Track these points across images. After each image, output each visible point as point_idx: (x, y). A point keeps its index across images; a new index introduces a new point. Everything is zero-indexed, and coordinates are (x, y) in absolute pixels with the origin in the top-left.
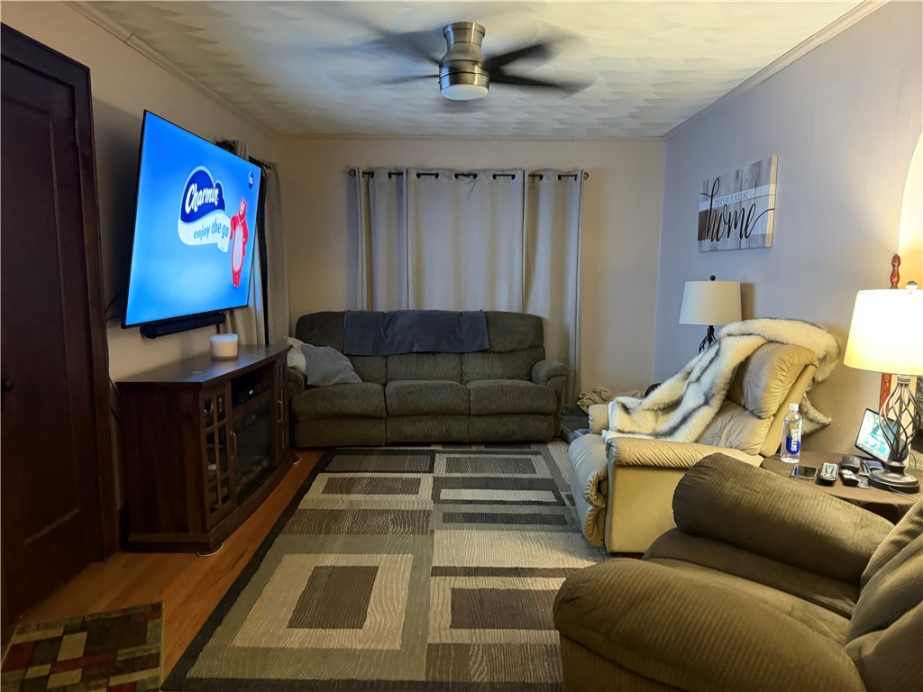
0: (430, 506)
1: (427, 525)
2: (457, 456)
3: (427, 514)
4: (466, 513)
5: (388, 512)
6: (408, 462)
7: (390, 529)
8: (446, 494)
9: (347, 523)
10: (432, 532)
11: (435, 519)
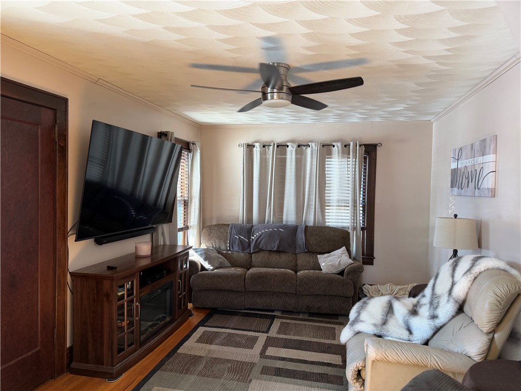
0: (256, 359)
1: (249, 375)
2: (288, 321)
3: (253, 365)
4: (277, 368)
5: (229, 361)
6: (255, 324)
7: (225, 376)
8: (271, 351)
9: (200, 367)
10: (251, 381)
11: (257, 370)
